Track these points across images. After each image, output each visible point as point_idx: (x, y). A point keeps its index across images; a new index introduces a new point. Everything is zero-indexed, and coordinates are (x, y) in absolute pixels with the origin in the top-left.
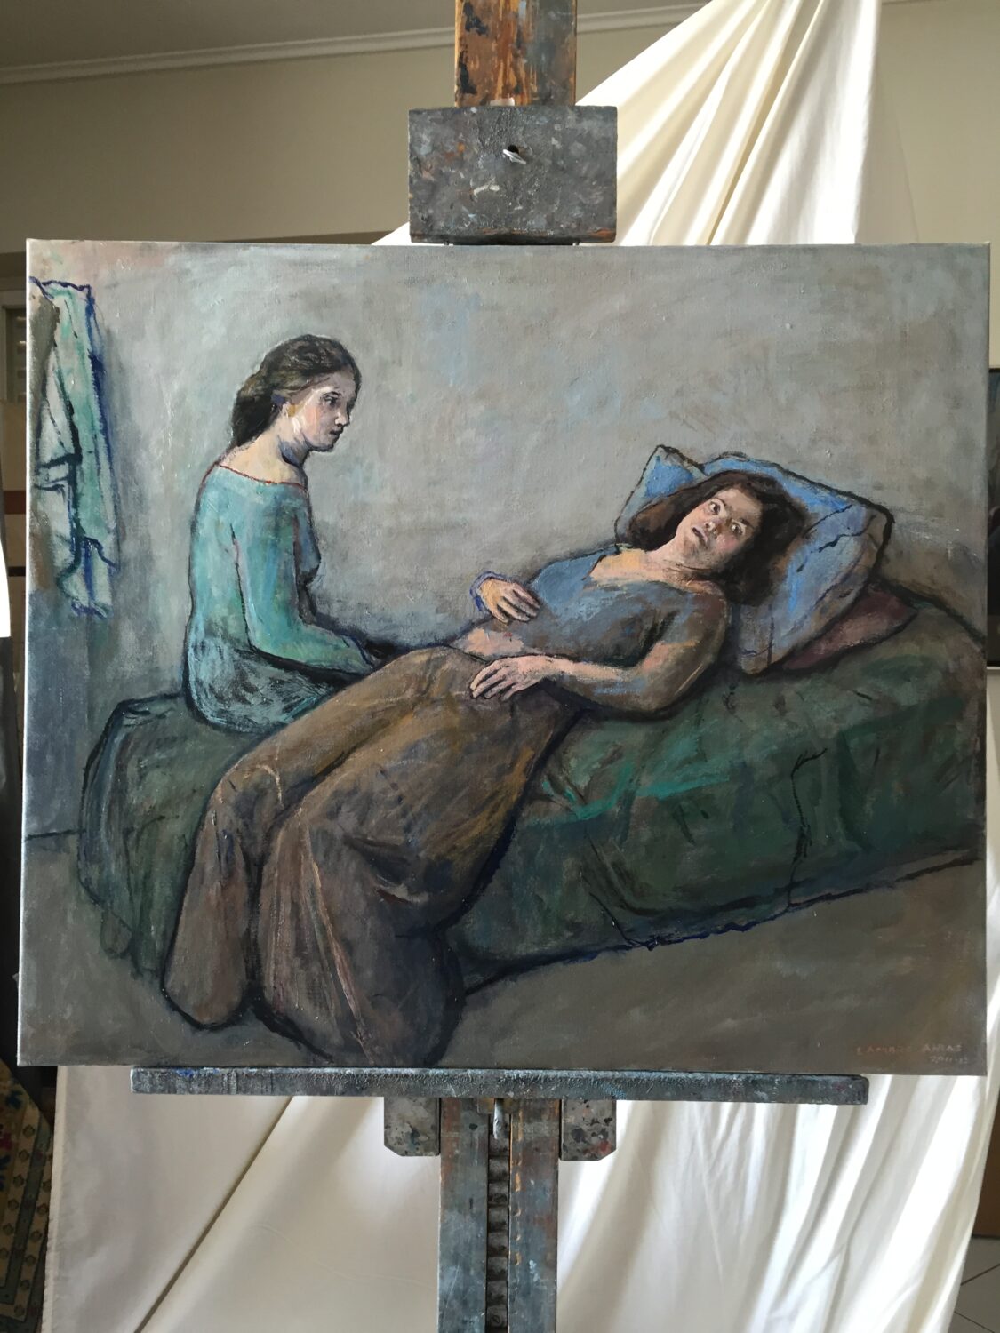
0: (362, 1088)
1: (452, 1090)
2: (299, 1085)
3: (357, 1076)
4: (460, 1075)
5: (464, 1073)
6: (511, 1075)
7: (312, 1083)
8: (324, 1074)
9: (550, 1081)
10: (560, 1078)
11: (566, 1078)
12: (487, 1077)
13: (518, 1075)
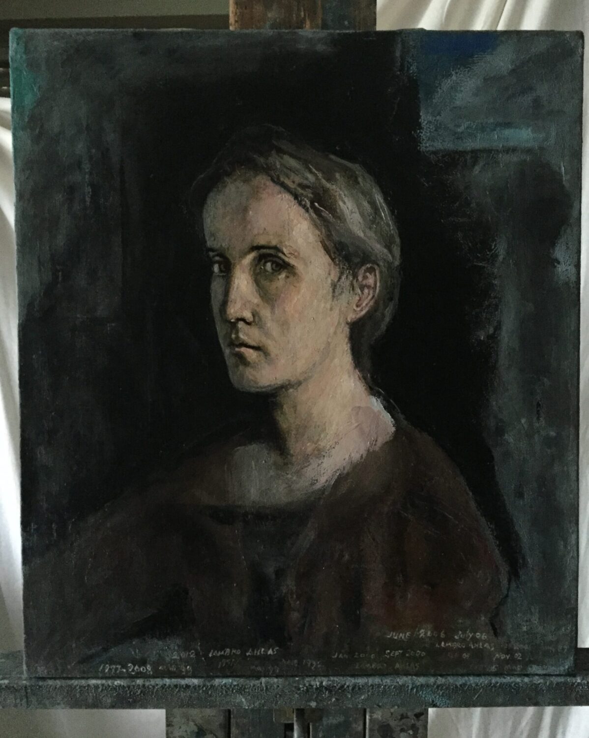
0: (135, 701)
1: (243, 701)
2: (59, 698)
3: (129, 687)
4: (252, 685)
5: (257, 682)
6: (312, 683)
7: (75, 695)
8: (89, 685)
9: (359, 689)
10: (372, 685)
11: (379, 686)
12: (284, 687)
13: (322, 683)
